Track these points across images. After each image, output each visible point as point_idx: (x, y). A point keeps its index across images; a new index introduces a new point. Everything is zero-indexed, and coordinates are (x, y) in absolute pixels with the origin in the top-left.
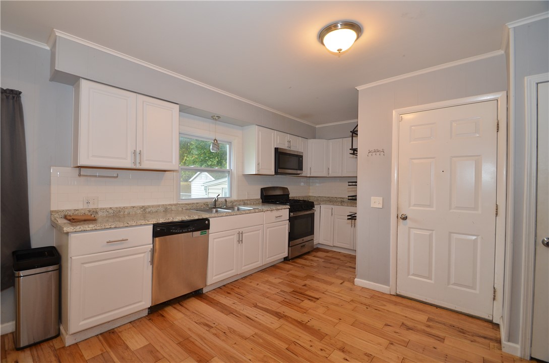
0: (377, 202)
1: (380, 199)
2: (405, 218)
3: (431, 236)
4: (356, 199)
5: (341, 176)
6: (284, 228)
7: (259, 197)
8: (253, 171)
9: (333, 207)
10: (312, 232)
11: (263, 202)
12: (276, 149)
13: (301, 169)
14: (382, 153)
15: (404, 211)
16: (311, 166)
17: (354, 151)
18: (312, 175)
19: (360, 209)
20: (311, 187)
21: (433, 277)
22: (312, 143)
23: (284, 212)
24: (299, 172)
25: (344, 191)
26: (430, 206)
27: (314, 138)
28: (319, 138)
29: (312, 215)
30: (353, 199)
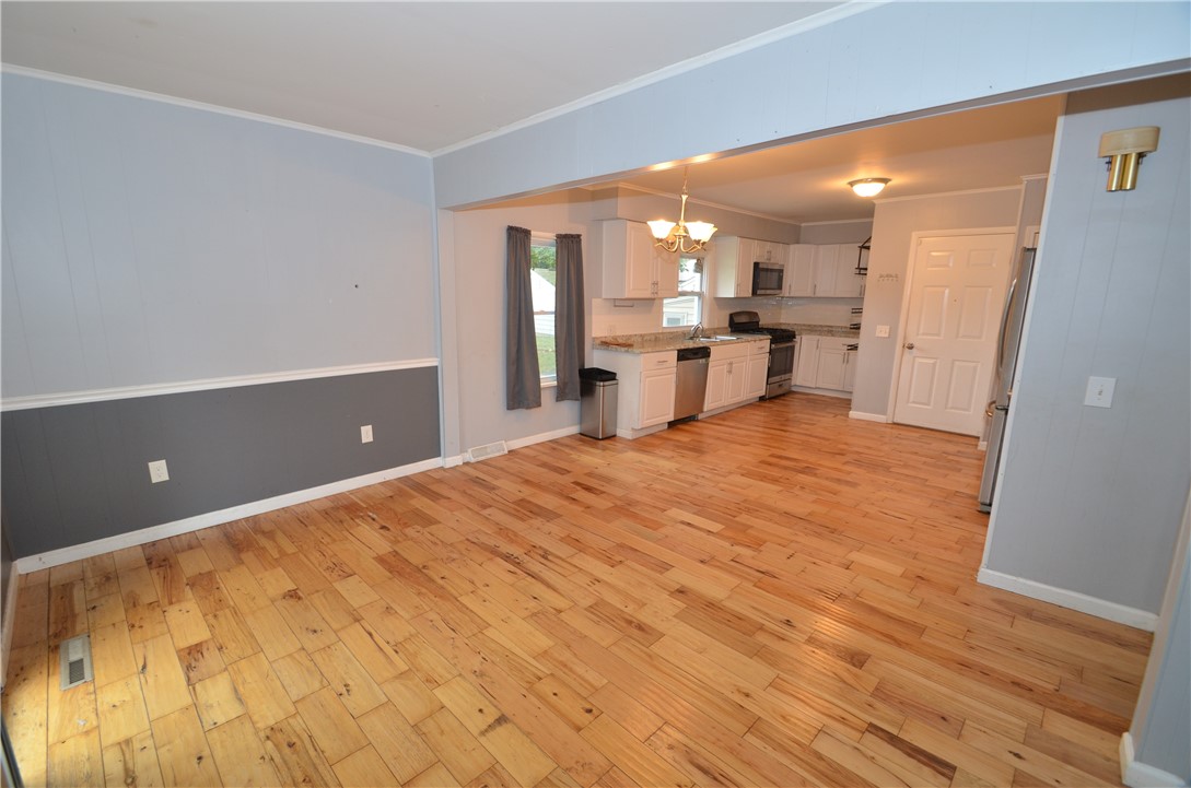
0: (882, 331)
1: (887, 328)
2: (911, 347)
3: (934, 364)
4: (859, 328)
5: (832, 295)
6: (764, 362)
7: (727, 325)
8: (731, 294)
9: (820, 337)
10: (790, 370)
11: (732, 331)
12: (756, 265)
13: (780, 287)
14: (896, 279)
15: (910, 341)
16: (793, 284)
17: (862, 271)
18: (792, 295)
19: (863, 340)
20: (783, 311)
21: (932, 403)
22: (795, 250)
23: (764, 343)
24: (778, 291)
25: (841, 318)
26: (938, 335)
27: (798, 243)
28: (805, 243)
29: (793, 348)
30: (857, 327)
